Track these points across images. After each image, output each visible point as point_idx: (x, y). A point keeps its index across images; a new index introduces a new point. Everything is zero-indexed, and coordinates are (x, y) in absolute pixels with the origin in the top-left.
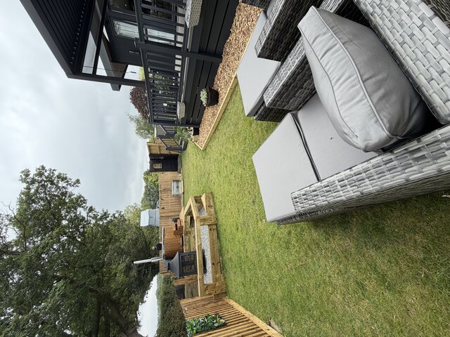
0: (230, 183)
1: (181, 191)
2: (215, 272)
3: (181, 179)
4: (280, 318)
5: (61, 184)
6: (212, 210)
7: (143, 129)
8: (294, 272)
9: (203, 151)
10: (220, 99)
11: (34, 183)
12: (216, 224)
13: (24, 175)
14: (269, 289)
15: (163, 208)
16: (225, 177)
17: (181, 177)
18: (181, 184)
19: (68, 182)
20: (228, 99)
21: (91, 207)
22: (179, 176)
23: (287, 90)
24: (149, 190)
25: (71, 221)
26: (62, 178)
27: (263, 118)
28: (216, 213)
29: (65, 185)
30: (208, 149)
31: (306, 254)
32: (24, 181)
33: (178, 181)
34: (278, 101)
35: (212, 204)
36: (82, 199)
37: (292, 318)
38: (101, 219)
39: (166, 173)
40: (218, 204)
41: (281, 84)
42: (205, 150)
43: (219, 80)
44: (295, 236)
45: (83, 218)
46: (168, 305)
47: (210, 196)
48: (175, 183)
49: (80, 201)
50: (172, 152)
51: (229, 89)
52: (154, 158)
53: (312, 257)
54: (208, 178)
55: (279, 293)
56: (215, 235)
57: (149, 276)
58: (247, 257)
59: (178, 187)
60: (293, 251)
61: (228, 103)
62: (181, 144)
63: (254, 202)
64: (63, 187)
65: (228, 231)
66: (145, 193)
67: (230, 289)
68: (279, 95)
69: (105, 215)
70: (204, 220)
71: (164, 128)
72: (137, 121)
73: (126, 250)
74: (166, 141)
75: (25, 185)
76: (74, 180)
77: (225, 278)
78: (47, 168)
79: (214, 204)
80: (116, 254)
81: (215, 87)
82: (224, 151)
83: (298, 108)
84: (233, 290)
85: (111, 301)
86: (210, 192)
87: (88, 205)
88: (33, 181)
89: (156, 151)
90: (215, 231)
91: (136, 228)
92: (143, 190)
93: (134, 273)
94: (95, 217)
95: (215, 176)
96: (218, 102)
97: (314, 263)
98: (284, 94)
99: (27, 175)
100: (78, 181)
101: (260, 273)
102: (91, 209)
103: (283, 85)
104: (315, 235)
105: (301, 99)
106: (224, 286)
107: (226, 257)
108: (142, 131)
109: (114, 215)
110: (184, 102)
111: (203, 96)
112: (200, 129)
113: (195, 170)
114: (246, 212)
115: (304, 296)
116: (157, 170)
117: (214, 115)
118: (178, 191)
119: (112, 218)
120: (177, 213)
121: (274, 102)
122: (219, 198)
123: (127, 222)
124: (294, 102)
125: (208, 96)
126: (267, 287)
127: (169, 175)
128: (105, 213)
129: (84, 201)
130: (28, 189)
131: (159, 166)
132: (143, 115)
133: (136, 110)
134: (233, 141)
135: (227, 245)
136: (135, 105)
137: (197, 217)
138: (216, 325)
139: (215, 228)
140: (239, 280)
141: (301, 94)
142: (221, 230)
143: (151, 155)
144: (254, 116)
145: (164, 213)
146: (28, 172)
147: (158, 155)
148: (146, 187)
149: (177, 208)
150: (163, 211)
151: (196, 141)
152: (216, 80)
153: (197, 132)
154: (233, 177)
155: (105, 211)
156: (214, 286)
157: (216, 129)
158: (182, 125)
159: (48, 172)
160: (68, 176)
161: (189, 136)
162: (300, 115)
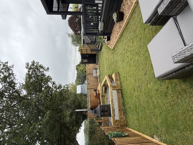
0: (130, 66)
1: (98, 74)
2: (120, 114)
3: (98, 68)
4: (160, 133)
5: (41, 70)
6: (119, 82)
7: (75, 41)
8: (169, 108)
9: (113, 49)
10: (125, 17)
11: (31, 69)
12: (121, 90)
13: (27, 65)
14: (154, 119)
15: (89, 84)
16: (127, 63)
17: (98, 67)
18: (98, 71)
19: (44, 69)
20: (130, 16)
21: (54, 82)
22: (97, 66)
23: (171, 5)
24: (79, 76)
25: (46, 88)
26: (41, 67)
27: (154, 24)
28: (121, 83)
29: (43, 70)
30: (116, 48)
31: (178, 97)
32: (27, 68)
33: (96, 69)
34: (166, 11)
35: (118, 79)
36: (50, 78)
37: (167, 132)
38: (58, 88)
39: (90, 64)
40: (122, 78)
41: (169, 2)
42: (114, 48)
43: (124, 5)
44: (171, 88)
45: (51, 88)
46: (92, 134)
47: (117, 74)
48: (95, 70)
49: (49, 79)
50: (93, 53)
51: (131, 10)
52: (84, 56)
53: (181, 99)
54: (116, 65)
55: (160, 121)
56: (120, 95)
57: (81, 120)
58: (140, 104)
59: (96, 72)
60: (169, 97)
61: (130, 19)
62: (99, 47)
63: (145, 74)
64: (42, 71)
65: (129, 92)
66: (77, 77)
67: (129, 123)
68: (167, 8)
69: (60, 87)
70: (114, 88)
71: (89, 38)
72: (72, 36)
73: (70, 105)
74: (90, 46)
75: (27, 70)
76: (46, 68)
77: (126, 118)
78: (35, 62)
79: (120, 78)
80: (65, 107)
81: (121, 10)
82: (126, 47)
83: (177, 14)
84: (131, 123)
85: (66, 127)
86: (117, 72)
87: (53, 81)
88: (30, 68)
89: (84, 52)
90: (120, 93)
91: (74, 95)
92: (76, 75)
93: (74, 117)
94: (56, 87)
95: (120, 63)
96: (123, 19)
97: (182, 102)
98: (170, 7)
99: (28, 65)
100: (48, 68)
101: (148, 112)
102: (54, 83)
103: (170, 2)
104: (184, 86)
105: (179, 9)
106: (126, 122)
107: (127, 107)
108: (75, 42)
109: (64, 86)
110: (103, 21)
111: (115, 16)
112: (111, 37)
113: (107, 61)
114: (140, 80)
115: (176, 119)
116: (85, 63)
117: (120, 27)
118: (96, 74)
119: (64, 88)
120: (96, 87)
121: (164, 12)
122: (123, 75)
123: (70, 91)
124: (175, 11)
125: (117, 16)
126: (152, 119)
127: (91, 66)
128: (60, 85)
129: (51, 79)
130: (29, 71)
131: (86, 61)
132: (75, 33)
133: (72, 30)
134: (133, 41)
135: (127, 100)
136: (71, 27)
137: (111, 85)
138: (123, 135)
139: (120, 91)
140: (135, 117)
141: (179, 6)
142: (124, 92)
143: (82, 55)
144: (149, 23)
145: (89, 86)
146: (29, 63)
147: (85, 54)
148: (77, 74)
149: (96, 84)
150: (89, 85)
151: (108, 45)
152: (122, 6)
153: (109, 39)
154: (132, 62)
155: (60, 84)
156: (120, 121)
157: (122, 35)
158: (101, 35)
159: (36, 64)
160: (44, 66)
161: (104, 42)
162: (178, 18)
